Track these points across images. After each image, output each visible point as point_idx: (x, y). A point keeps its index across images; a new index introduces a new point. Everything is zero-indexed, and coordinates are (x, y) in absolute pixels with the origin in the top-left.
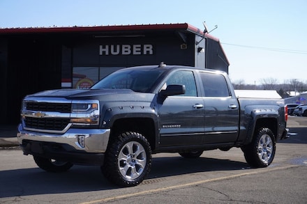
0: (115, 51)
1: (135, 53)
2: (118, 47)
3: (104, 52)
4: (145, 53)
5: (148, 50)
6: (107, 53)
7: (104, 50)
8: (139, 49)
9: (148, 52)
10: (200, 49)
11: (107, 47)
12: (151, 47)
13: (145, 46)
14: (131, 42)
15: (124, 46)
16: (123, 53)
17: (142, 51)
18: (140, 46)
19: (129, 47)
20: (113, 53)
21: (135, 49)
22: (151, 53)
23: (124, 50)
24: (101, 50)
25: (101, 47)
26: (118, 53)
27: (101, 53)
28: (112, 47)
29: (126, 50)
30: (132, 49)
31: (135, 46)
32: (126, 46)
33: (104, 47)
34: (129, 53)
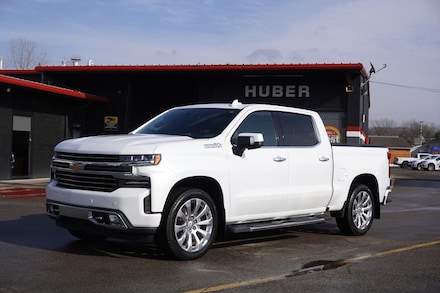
0: (264, 92)
1: (288, 95)
2: (268, 88)
3: (251, 94)
4: (300, 95)
6: (254, 95)
7: (251, 91)
8: (293, 91)
9: (304, 94)
10: (363, 91)
11: (254, 87)
12: (308, 88)
13: (301, 87)
14: (284, 83)
15: (274, 87)
16: (274, 95)
17: (297, 93)
18: (294, 87)
19: (281, 88)
20: (261, 95)
21: (288, 91)
22: (308, 95)
23: (274, 91)
24: (247, 91)
25: (247, 87)
26: (267, 94)
27: (247, 95)
28: (261, 88)
29: (278, 91)
30: (284, 91)
31: (288, 87)
32: (278, 87)
33: (251, 88)
34: (281, 95)
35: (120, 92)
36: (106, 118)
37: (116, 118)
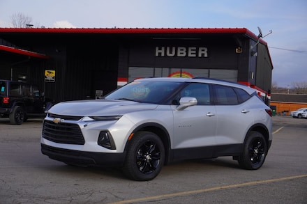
0: (171, 53)
1: (190, 55)
2: (174, 49)
3: (160, 54)
4: (200, 55)
5: (203, 52)
6: (163, 55)
7: (160, 51)
9: (203, 54)
10: (253, 53)
11: (163, 48)
12: (206, 50)
13: (200, 49)
14: (187, 45)
15: (179, 49)
16: (179, 55)
17: (197, 54)
19: (185, 49)
20: (168, 54)
21: (190, 52)
22: (206, 56)
23: (179, 52)
24: (157, 51)
25: (157, 48)
26: (173, 54)
27: (157, 55)
28: (168, 49)
29: (182, 52)
31: (190, 49)
32: (182, 48)
34: (184, 55)
35: (57, 51)
36: (46, 71)
37: (54, 72)
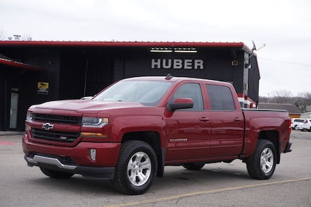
2: (170, 61)
3: (156, 66)
5: (199, 64)
6: (159, 67)
7: (156, 63)
8: (191, 64)
10: (247, 65)
11: (159, 60)
14: (183, 57)
18: (191, 61)
20: (164, 66)
22: (202, 68)
24: (153, 63)
25: (153, 60)
26: (169, 66)
27: (153, 67)
28: (164, 61)
30: (183, 64)
34: (180, 67)
36: (39, 83)
37: (47, 84)
